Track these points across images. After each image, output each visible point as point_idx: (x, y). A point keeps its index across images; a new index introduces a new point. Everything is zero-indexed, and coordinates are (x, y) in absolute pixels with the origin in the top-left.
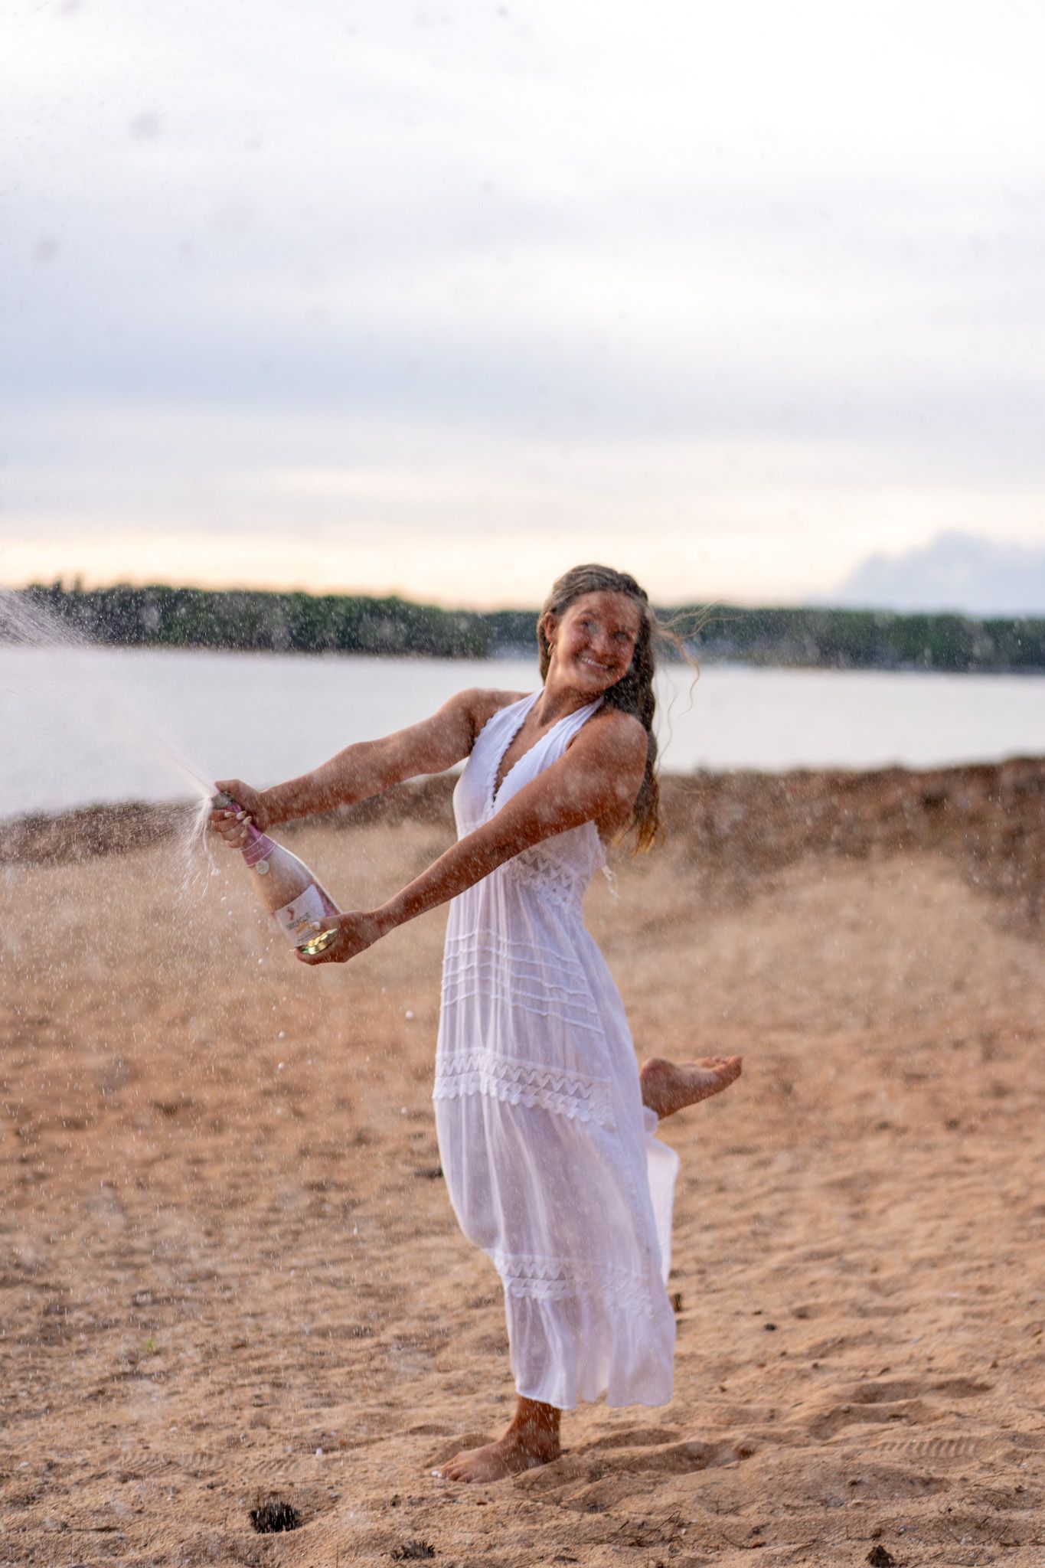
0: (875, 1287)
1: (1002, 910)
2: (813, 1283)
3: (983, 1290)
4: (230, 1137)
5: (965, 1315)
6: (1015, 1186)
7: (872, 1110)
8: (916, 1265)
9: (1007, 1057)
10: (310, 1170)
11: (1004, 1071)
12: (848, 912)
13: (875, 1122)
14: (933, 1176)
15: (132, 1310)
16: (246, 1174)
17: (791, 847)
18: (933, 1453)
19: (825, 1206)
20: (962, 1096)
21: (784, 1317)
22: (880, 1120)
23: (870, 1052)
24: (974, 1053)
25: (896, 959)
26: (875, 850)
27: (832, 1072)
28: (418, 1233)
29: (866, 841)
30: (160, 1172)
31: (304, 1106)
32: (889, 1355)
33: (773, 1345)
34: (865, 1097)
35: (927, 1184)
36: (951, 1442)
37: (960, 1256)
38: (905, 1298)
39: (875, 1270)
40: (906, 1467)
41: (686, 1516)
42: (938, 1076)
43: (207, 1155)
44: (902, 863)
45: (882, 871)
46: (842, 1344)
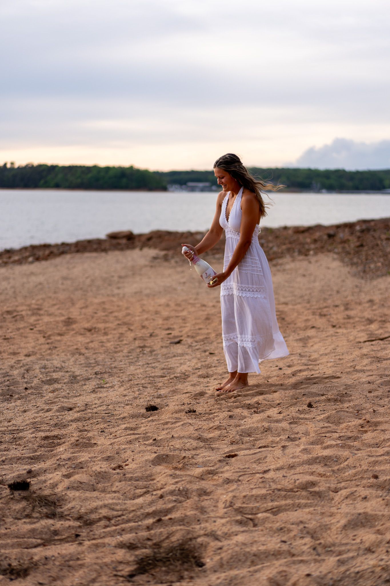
0: (309, 360)
1: (354, 269)
2: (292, 360)
3: (340, 359)
4: (110, 337)
5: (334, 364)
6: (351, 338)
7: (310, 324)
8: (321, 355)
9: (352, 309)
10: (137, 343)
11: (352, 313)
12: (301, 272)
13: (311, 326)
14: (327, 337)
15: (95, 375)
16: (118, 345)
17: (282, 253)
18: (324, 389)
19: (295, 344)
20: (337, 319)
21: (284, 367)
22: (312, 326)
23: (308, 309)
24: (342, 308)
25: (318, 285)
26: (311, 252)
27: (295, 314)
28: (175, 356)
29: (308, 250)
30: (91, 345)
31: (132, 328)
32: (313, 372)
33: (281, 372)
34: (307, 320)
35: (326, 338)
36: (329, 387)
37: (334, 353)
38: (318, 362)
39: (309, 357)
40: (317, 392)
41: (260, 402)
42: (330, 314)
43: (105, 341)
44: (321, 256)
45: (313, 259)
46: (300, 371)
